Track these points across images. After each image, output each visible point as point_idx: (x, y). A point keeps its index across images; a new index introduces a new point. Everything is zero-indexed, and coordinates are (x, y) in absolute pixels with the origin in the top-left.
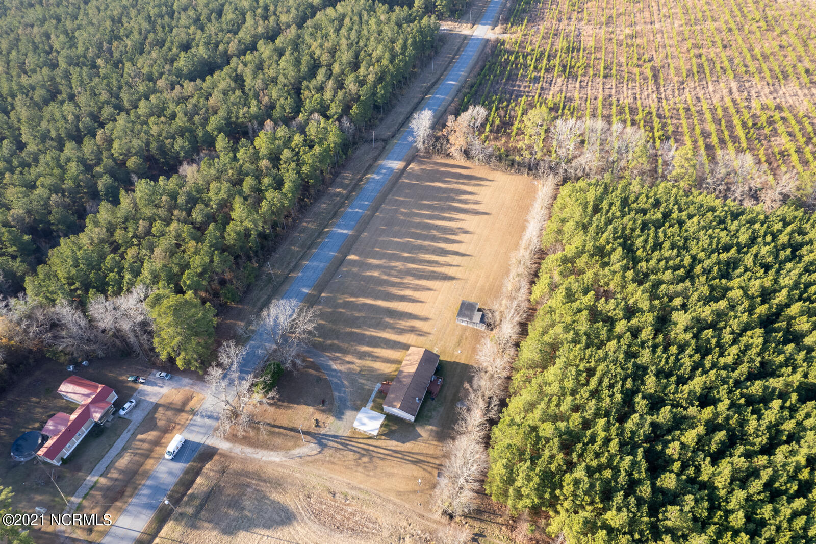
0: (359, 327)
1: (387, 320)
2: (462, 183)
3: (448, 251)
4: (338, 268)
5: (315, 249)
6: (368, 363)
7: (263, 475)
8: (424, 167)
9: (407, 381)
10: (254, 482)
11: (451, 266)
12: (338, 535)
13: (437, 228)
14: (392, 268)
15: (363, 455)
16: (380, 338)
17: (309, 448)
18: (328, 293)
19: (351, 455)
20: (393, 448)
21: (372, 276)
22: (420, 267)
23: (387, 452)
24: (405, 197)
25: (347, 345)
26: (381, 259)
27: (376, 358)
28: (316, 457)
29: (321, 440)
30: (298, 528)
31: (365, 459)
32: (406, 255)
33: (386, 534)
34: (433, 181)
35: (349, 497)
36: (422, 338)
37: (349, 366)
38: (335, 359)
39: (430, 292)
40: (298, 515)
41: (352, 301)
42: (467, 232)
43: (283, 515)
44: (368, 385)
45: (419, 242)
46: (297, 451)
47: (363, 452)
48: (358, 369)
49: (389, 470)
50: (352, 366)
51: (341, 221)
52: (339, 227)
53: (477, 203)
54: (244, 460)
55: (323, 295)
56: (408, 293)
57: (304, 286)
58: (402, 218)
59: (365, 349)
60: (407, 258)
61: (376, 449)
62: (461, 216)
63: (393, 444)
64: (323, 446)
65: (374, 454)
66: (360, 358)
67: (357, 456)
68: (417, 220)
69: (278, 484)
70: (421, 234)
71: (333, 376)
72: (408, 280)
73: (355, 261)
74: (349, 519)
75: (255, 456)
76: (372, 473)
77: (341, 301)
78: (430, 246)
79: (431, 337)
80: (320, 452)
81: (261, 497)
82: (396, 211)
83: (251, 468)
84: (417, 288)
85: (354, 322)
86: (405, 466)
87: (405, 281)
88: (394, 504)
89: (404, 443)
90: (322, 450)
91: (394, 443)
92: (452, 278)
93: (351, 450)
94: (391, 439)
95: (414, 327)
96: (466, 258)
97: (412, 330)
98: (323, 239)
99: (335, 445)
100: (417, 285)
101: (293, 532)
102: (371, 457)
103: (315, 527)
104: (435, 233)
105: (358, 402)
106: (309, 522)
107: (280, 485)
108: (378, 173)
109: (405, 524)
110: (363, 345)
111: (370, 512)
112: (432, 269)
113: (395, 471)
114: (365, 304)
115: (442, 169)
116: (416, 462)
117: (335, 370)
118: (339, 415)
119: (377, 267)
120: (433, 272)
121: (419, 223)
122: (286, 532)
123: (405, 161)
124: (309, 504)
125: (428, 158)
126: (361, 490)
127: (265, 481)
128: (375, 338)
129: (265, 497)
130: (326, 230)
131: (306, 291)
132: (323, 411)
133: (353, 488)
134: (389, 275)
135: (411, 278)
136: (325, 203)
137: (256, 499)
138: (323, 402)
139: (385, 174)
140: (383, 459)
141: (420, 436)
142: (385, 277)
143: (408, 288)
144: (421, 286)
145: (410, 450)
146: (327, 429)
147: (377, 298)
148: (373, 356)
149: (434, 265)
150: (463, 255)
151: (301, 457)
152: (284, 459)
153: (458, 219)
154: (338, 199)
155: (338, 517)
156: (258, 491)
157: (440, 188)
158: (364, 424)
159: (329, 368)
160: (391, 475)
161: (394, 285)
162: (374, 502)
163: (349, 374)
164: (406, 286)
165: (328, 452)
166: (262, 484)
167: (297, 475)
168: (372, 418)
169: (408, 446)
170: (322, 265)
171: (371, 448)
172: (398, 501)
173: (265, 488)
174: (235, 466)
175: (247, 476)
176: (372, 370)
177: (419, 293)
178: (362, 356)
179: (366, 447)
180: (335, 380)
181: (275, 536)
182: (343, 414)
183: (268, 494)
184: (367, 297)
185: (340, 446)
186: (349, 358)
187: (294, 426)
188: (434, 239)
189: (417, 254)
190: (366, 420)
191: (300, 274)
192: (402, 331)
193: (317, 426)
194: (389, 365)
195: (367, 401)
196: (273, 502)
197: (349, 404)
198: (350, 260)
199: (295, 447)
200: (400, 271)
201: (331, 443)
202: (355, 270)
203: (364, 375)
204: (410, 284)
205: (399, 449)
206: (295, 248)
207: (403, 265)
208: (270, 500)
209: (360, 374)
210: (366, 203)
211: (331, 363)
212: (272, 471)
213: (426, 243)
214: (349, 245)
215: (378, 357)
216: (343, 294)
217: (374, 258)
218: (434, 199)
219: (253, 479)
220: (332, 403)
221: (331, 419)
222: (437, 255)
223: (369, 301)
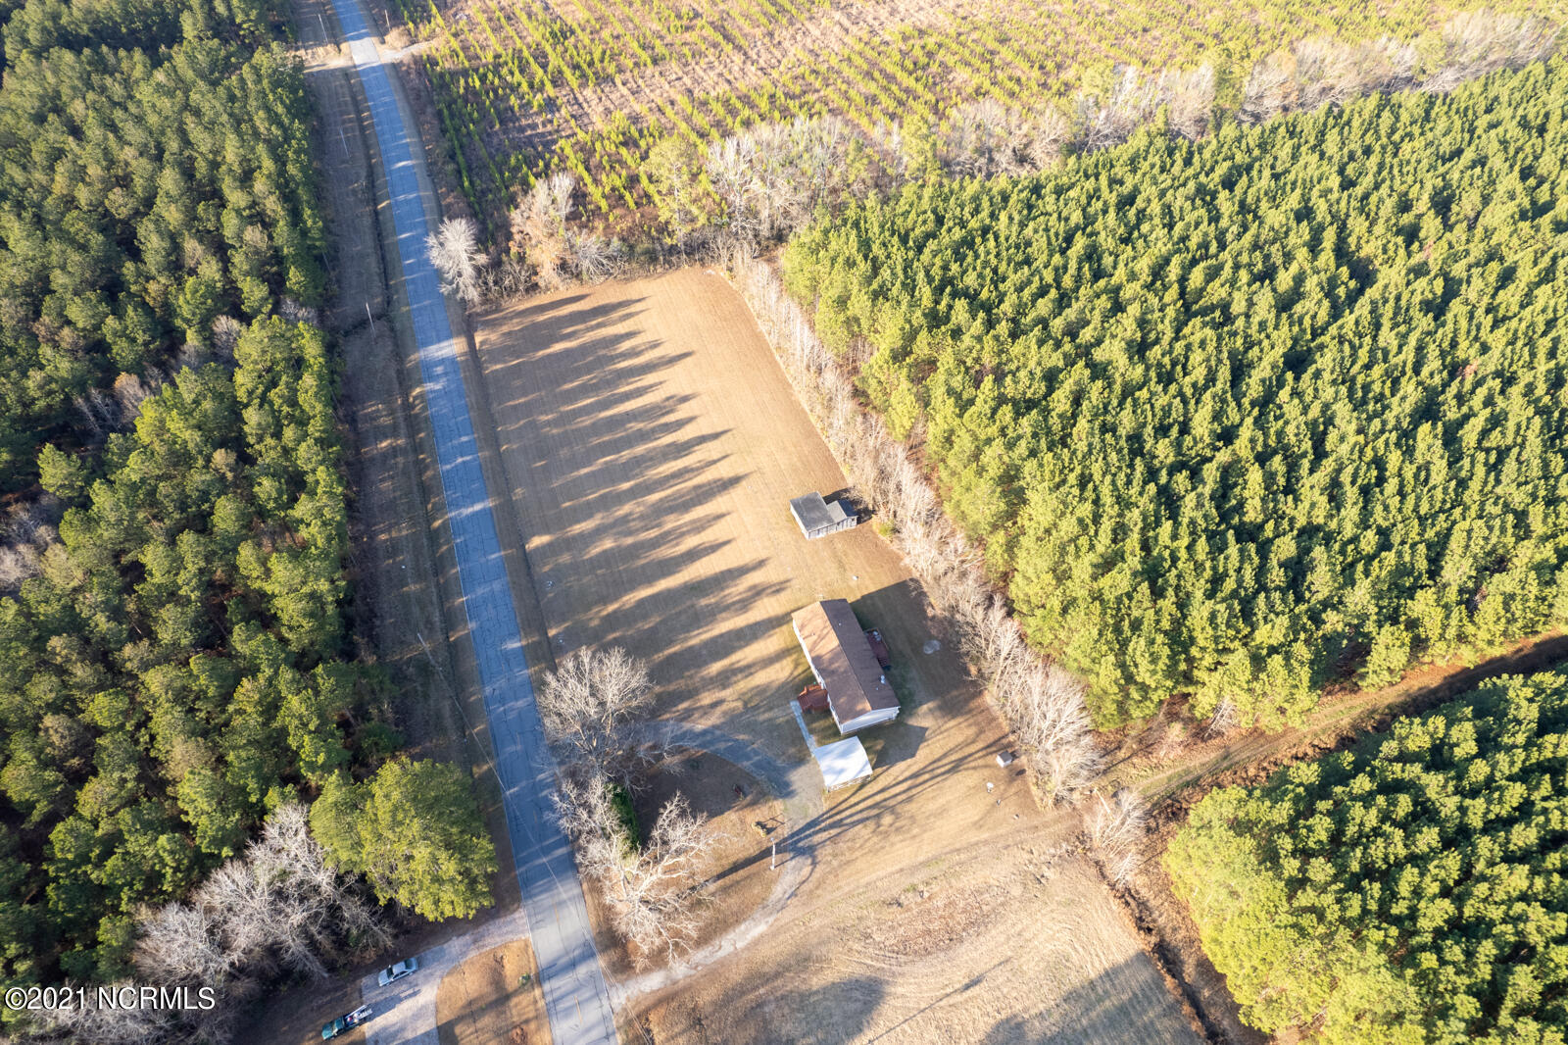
0: (670, 643)
1: (703, 602)
2: (599, 326)
3: (686, 443)
4: (529, 574)
5: (454, 566)
6: (744, 685)
7: (766, 969)
8: (505, 329)
9: (842, 664)
10: (762, 991)
11: (714, 462)
12: (962, 949)
13: (631, 416)
14: (625, 519)
15: (878, 816)
16: (721, 636)
17: (789, 874)
18: (558, 623)
19: (863, 832)
20: (907, 774)
21: (605, 552)
22: (669, 492)
23: (905, 786)
24: (524, 395)
25: (682, 682)
26: (590, 516)
27: (748, 669)
28: (816, 875)
29: (797, 845)
30: (900, 990)
31: (887, 820)
32: (626, 486)
33: (1016, 891)
34: (547, 346)
35: (921, 887)
36: (783, 596)
37: (719, 710)
38: (688, 715)
39: (723, 521)
40: (878, 975)
41: (615, 612)
42: (685, 399)
43: (857, 994)
44: (778, 716)
45: (626, 454)
46: (778, 891)
47: (875, 812)
48: (739, 704)
49: (932, 806)
50: (724, 707)
51: (448, 495)
52: (458, 506)
53: (655, 345)
54: (713, 973)
55: (552, 633)
56: (690, 542)
57: (503, 640)
58: (555, 431)
59: (716, 667)
60: (631, 489)
61: (886, 795)
62: (650, 379)
63: (901, 769)
64: (810, 851)
65: (892, 802)
66: (724, 687)
67: (871, 824)
68: (586, 421)
69: (803, 961)
70: (616, 441)
71: (711, 743)
72: (671, 522)
73: (550, 545)
74: (951, 916)
75: (721, 954)
76: (915, 831)
77: (595, 623)
78: (649, 451)
79: (795, 584)
80: (814, 864)
81: (802, 1001)
82: (533, 426)
83: (736, 975)
84: (699, 526)
86: (948, 783)
87: (668, 527)
88: (986, 842)
89: (913, 755)
90: (814, 858)
91: (901, 766)
92: (735, 481)
93: (854, 824)
94: (892, 764)
95: (754, 587)
96: (723, 438)
97: (757, 592)
98: (448, 542)
99: (825, 835)
100: (693, 522)
101: (898, 1003)
102: (892, 810)
103: (920, 968)
104: (636, 426)
105: (792, 750)
106: (905, 969)
107: (807, 959)
108: (432, 378)
109: (1027, 856)
110: (706, 663)
111: (969, 881)
112: (690, 484)
113: (941, 801)
114: (641, 603)
115: (541, 318)
116: (956, 767)
117: (704, 733)
118: (784, 790)
119: (599, 532)
120: (697, 487)
121: (593, 424)
122: (889, 1012)
123: (458, 334)
124: (878, 945)
125: (497, 310)
126: (926, 864)
127: (777, 975)
128: (714, 640)
129: (804, 997)
130: (437, 524)
131: (514, 645)
132: (754, 803)
133: (914, 869)
134: (630, 533)
135: (672, 517)
136: (383, 480)
137: (793, 1011)
138: (739, 791)
139: (446, 374)
140: (910, 799)
141: (924, 730)
142: (630, 540)
143: (683, 534)
144: (699, 520)
145: (931, 759)
146: (788, 825)
147: (650, 580)
148: (741, 670)
150: (716, 436)
151: (794, 894)
152: (771, 919)
153: (652, 386)
154: (400, 460)
155: (935, 926)
156: (783, 997)
157: (568, 352)
158: (841, 771)
159: (692, 734)
160: (941, 812)
161: (655, 543)
162: (961, 864)
163: (733, 721)
164: (678, 535)
165: (824, 854)
166: (779, 982)
167: (816, 923)
168: (844, 754)
169: (924, 755)
170: (497, 586)
171: (878, 798)
172: (985, 836)
173: (792, 984)
174: (706, 997)
175: (743, 993)
176: (760, 691)
177: (709, 531)
178: (724, 679)
179: (869, 802)
180: (722, 746)
181: (880, 1031)
182: (787, 785)
183: (804, 987)
184: (633, 589)
185: (833, 832)
186: (706, 699)
187: (732, 859)
188: (643, 436)
189: (641, 474)
190: (839, 764)
191: (472, 625)
192: (744, 604)
193: (769, 831)
194: (777, 666)
195: (802, 739)
196: (825, 990)
197: (779, 763)
198: (537, 549)
199: (768, 887)
200: (642, 517)
201: (817, 839)
202: (565, 558)
203: (756, 707)
204: (680, 527)
205: (914, 769)
206: (413, 588)
207: (639, 504)
208: (817, 992)
209: (748, 708)
210: (464, 439)
211: (687, 726)
212: (771, 953)
213: (640, 449)
214: (510, 525)
215: (749, 666)
216: (588, 608)
217: (578, 522)
218: (578, 373)
219: (756, 988)
220: (753, 782)
221: (778, 805)
222: (676, 458)
223: (644, 593)
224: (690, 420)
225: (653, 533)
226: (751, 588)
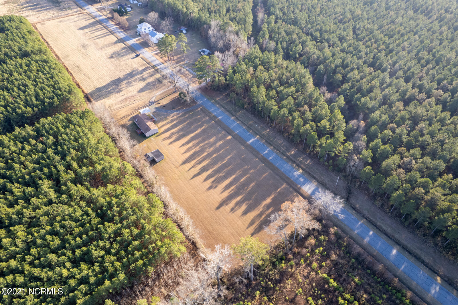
1: (181, 133)
3: (203, 172)
11: (192, 168)
13: (225, 178)
17: (153, 100)
18: (213, 123)
22: (201, 157)
23: (133, 113)
24: (265, 177)
26: (220, 146)
29: (153, 103)
30: (134, 93)
32: (214, 156)
34: (273, 199)
35: (131, 102)
36: (162, 138)
37: (172, 116)
38: (178, 114)
39: (183, 152)
40: (138, 94)
41: (202, 128)
42: (210, 188)
43: (141, 91)
44: (159, 118)
45: (220, 164)
48: (168, 117)
51: (261, 142)
52: (256, 140)
56: (191, 145)
57: (223, 117)
58: (246, 167)
59: (175, 122)
62: (226, 194)
64: (150, 102)
65: (136, 111)
68: (239, 173)
70: (225, 168)
72: (197, 148)
73: (226, 137)
75: (163, 91)
78: (213, 167)
82: (254, 167)
84: (188, 150)
85: (190, 124)
87: (198, 147)
92: (184, 163)
97: (169, 137)
110: (177, 123)
112: (196, 160)
114: (196, 130)
116: (123, 117)
118: (156, 108)
119: (215, 143)
120: (194, 159)
121: (235, 173)
130: (258, 136)
131: (220, 117)
132: (161, 105)
134: (207, 144)
138: (164, 106)
141: (129, 121)
142: (206, 142)
147: (197, 135)
148: (169, 123)
149: (198, 162)
150: (194, 176)
151: (152, 98)
152: (155, 95)
153: (224, 191)
155: (128, 99)
156: (152, 89)
159: (176, 111)
161: (199, 143)
162: (124, 106)
163: (169, 115)
164: (195, 146)
169: (129, 118)
176: (164, 120)
177: (186, 148)
178: (172, 121)
180: (169, 111)
184: (201, 132)
186: (175, 117)
187: (163, 99)
188: (217, 172)
189: (212, 159)
191: (232, 119)
192: (172, 134)
197: (158, 111)
198: (229, 136)
200: (206, 148)
202: (220, 135)
204: (194, 148)
206: (251, 122)
207: (208, 151)
210: (271, 158)
211: (178, 113)
213: (216, 167)
217: (222, 144)
221: (157, 106)
222: (204, 166)
223: (196, 132)
224: (205, 180)
225: (201, 145)
226: (171, 138)
